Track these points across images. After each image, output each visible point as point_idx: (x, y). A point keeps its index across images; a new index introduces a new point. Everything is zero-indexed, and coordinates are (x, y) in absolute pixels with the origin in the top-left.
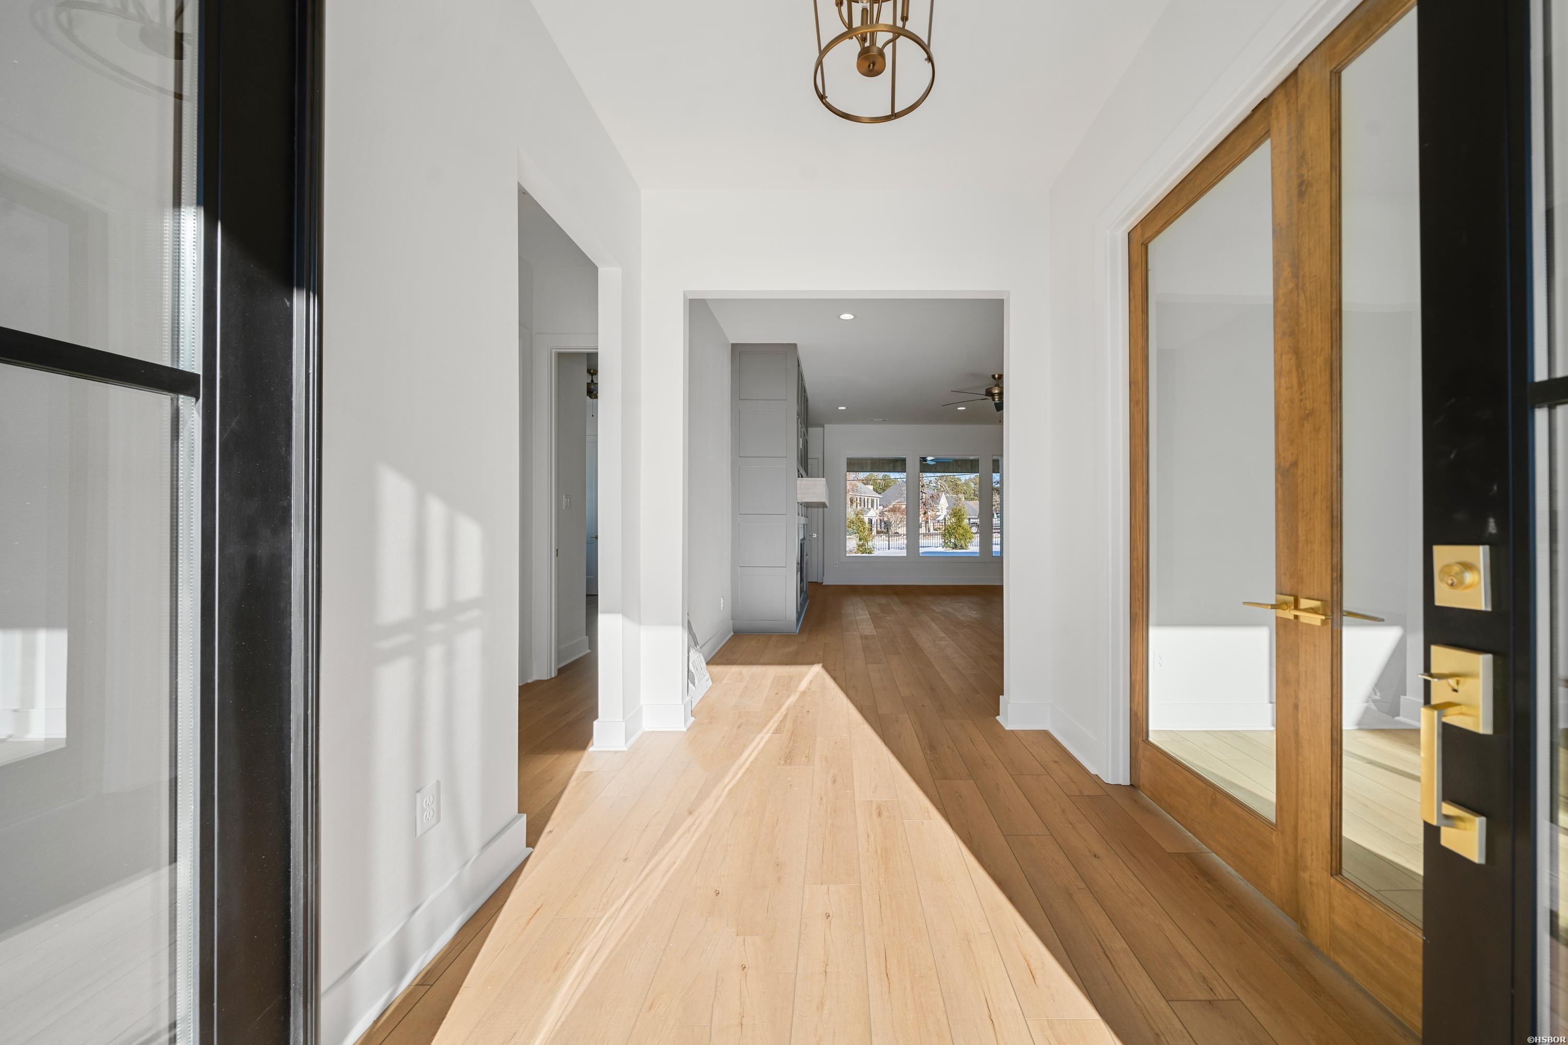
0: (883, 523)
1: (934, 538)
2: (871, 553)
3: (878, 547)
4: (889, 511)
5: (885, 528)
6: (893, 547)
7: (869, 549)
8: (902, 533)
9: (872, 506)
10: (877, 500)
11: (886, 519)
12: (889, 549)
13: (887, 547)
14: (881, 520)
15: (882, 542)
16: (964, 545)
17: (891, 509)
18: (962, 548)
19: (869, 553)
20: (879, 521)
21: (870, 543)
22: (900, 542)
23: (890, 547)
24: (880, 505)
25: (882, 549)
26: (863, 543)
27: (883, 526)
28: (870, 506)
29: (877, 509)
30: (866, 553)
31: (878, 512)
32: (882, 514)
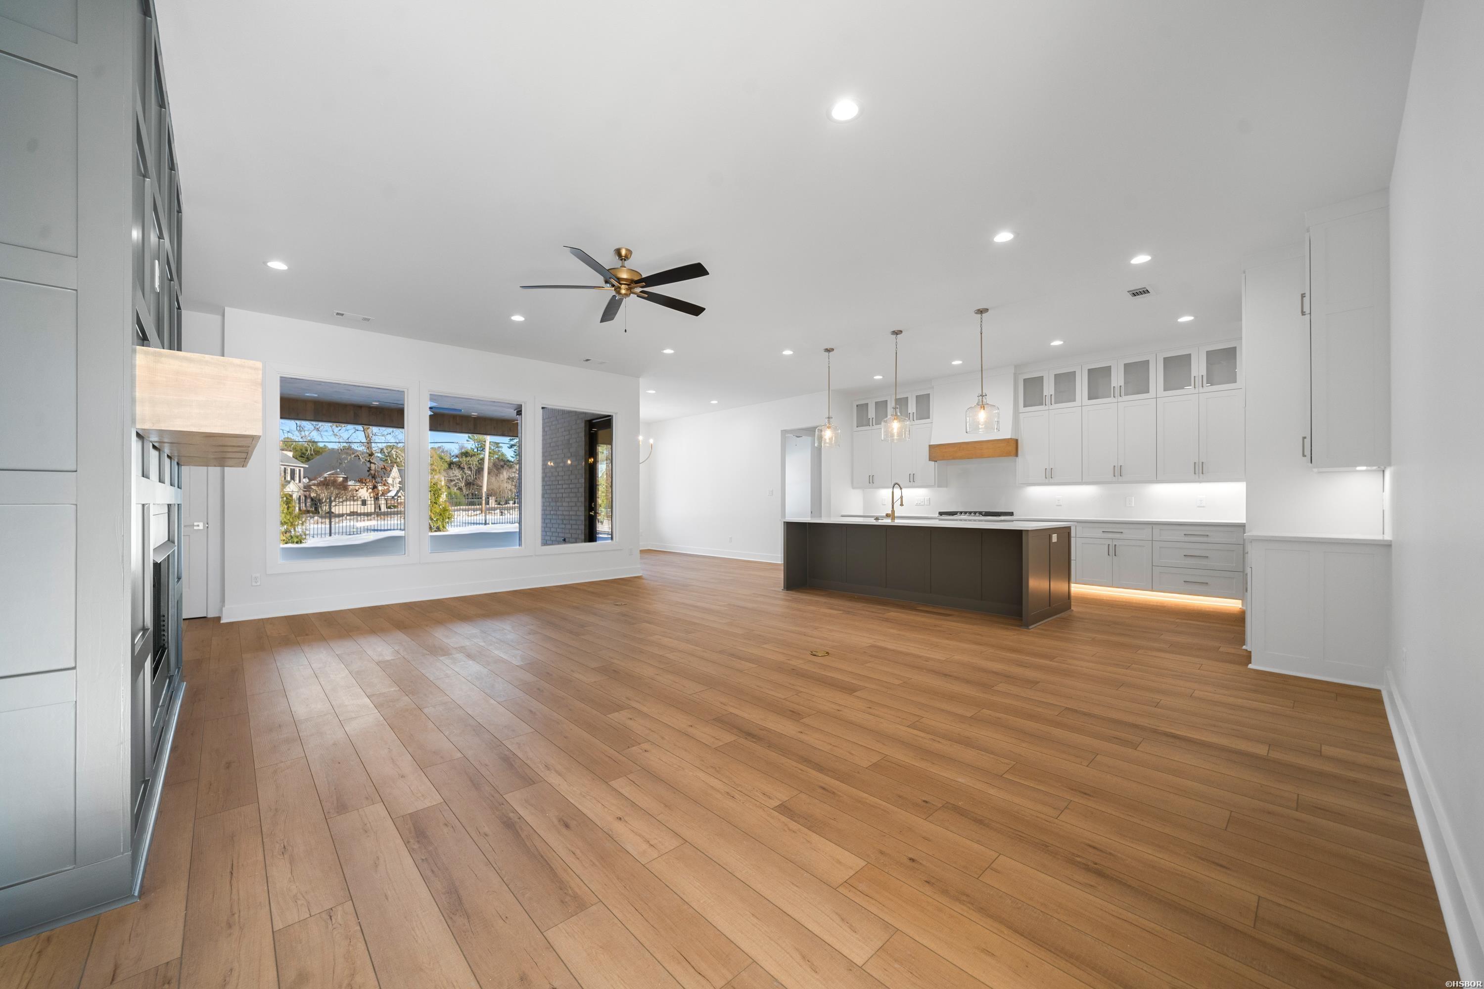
0: (309, 500)
1: (393, 519)
2: (301, 542)
3: (312, 532)
4: (318, 485)
5: (311, 507)
6: (337, 531)
7: (297, 537)
8: (345, 512)
9: (293, 478)
10: (300, 470)
11: (313, 495)
12: (330, 535)
13: (328, 531)
14: (305, 496)
15: (316, 526)
16: (441, 527)
17: (321, 481)
18: (438, 529)
19: (297, 543)
20: (303, 498)
21: (299, 529)
22: (344, 524)
23: (333, 531)
24: (304, 478)
25: (319, 536)
26: (287, 528)
27: (308, 504)
28: (289, 478)
29: (300, 481)
30: (293, 542)
31: (301, 485)
32: (307, 488)
